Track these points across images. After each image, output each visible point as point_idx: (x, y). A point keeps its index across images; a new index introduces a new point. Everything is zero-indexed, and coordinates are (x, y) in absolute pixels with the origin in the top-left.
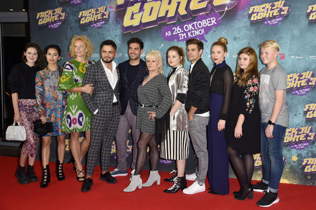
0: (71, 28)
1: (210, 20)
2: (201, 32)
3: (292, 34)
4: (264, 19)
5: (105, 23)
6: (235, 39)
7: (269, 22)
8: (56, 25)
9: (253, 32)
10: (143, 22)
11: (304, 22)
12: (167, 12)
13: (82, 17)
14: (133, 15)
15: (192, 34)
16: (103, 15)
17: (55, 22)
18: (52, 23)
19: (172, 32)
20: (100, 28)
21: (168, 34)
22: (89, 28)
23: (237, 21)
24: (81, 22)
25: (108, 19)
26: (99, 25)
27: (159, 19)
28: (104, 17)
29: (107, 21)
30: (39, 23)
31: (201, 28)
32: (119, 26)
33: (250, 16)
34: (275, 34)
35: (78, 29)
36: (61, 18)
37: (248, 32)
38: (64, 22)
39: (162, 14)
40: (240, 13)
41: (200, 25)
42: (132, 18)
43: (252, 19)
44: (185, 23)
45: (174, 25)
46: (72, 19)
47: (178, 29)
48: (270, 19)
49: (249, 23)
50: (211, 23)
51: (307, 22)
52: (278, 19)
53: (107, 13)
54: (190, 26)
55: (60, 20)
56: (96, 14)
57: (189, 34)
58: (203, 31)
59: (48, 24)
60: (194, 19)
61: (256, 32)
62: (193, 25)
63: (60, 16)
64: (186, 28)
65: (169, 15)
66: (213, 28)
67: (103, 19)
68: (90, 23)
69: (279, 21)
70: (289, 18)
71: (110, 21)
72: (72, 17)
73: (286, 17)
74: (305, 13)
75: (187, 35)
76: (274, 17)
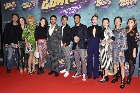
0: (19, 10)
1: (78, 7)
2: (74, 11)
3: (113, 12)
4: (101, 6)
5: (34, 8)
6: (89, 14)
7: (103, 7)
8: (12, 9)
9: (97, 11)
10: (50, 7)
11: (118, 7)
12: (60, 3)
13: (24, 5)
14: (45, 4)
15: (71, 12)
16: (33, 4)
17: (12, 8)
18: (11, 8)
19: (62, 12)
20: (31, 10)
21: (61, 12)
22: (27, 10)
23: (90, 7)
24: (23, 8)
25: (35, 6)
26: (31, 9)
27: (57, 6)
28: (33, 5)
29: (34, 7)
30: (5, 8)
31: (75, 10)
32: (40, 9)
33: (95, 4)
34: (106, 12)
35: (22, 11)
36: (15, 6)
37: (94, 11)
38: (16, 8)
39: (58, 4)
40: (91, 3)
41: (74, 8)
42: (45, 6)
43: (96, 6)
44: (68, 8)
45: (63, 9)
46: (19, 6)
47: (65, 10)
48: (104, 6)
49: (95, 8)
50: (79, 8)
51: (119, 7)
52: (107, 6)
53: (34, 4)
54: (70, 9)
55: (14, 7)
56: (30, 4)
57: (70, 12)
58: (75, 11)
59: (9, 8)
60: (72, 6)
61: (98, 11)
62: (71, 9)
63: (14, 5)
64: (68, 10)
65: (61, 5)
66: (80, 10)
67: (33, 6)
68: (27, 8)
69: (107, 7)
70: (112, 6)
71: (36, 7)
72: (19, 5)
73: (110, 5)
74: (118, 3)
75: (69, 13)
76: (105, 5)
